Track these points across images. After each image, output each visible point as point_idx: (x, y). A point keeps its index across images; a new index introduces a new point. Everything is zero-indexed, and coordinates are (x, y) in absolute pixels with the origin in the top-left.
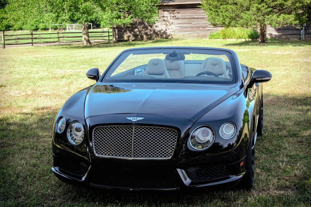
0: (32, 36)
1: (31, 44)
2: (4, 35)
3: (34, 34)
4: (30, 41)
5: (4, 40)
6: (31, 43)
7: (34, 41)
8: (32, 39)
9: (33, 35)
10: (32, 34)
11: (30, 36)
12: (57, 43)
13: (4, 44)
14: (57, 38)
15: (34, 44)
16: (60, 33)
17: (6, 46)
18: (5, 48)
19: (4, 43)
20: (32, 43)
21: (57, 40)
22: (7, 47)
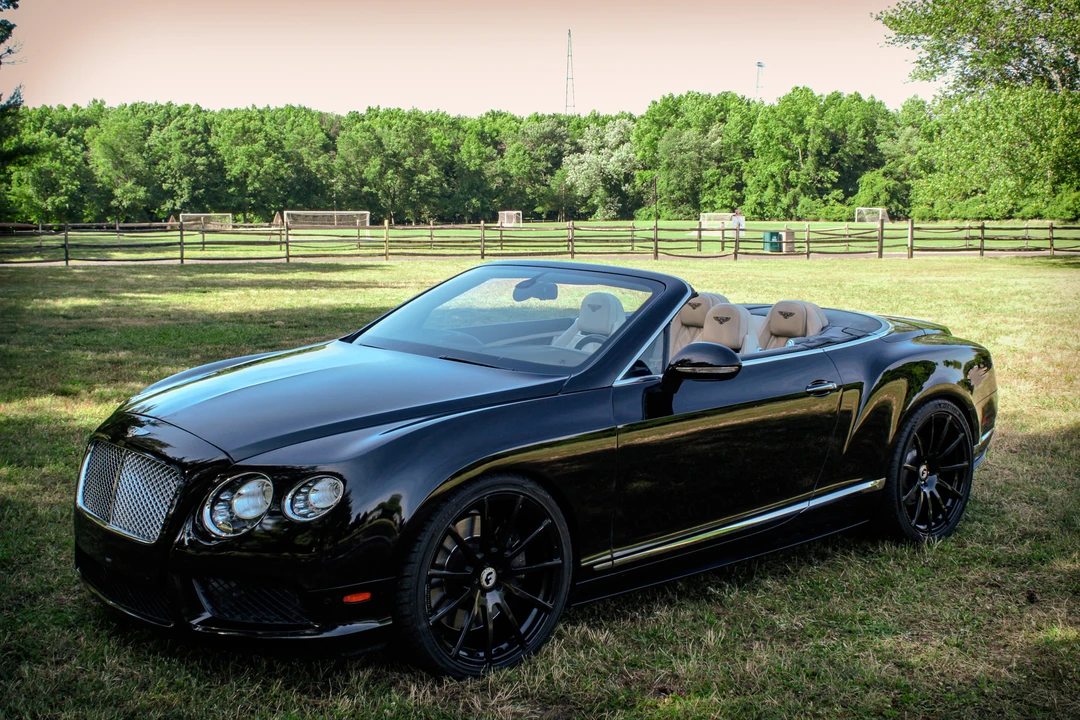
0: (983, 233)
1: (979, 252)
2: (913, 229)
3: (988, 229)
4: (977, 243)
5: (913, 239)
6: (980, 249)
7: (988, 244)
8: (983, 239)
9: (985, 231)
10: (982, 228)
11: (978, 233)
12: (1048, 252)
13: (912, 249)
14: (1047, 239)
15: (985, 252)
16: (1056, 228)
17: (914, 252)
18: (912, 256)
19: (912, 247)
20: (982, 249)
21: (1047, 244)
22: (917, 255)
